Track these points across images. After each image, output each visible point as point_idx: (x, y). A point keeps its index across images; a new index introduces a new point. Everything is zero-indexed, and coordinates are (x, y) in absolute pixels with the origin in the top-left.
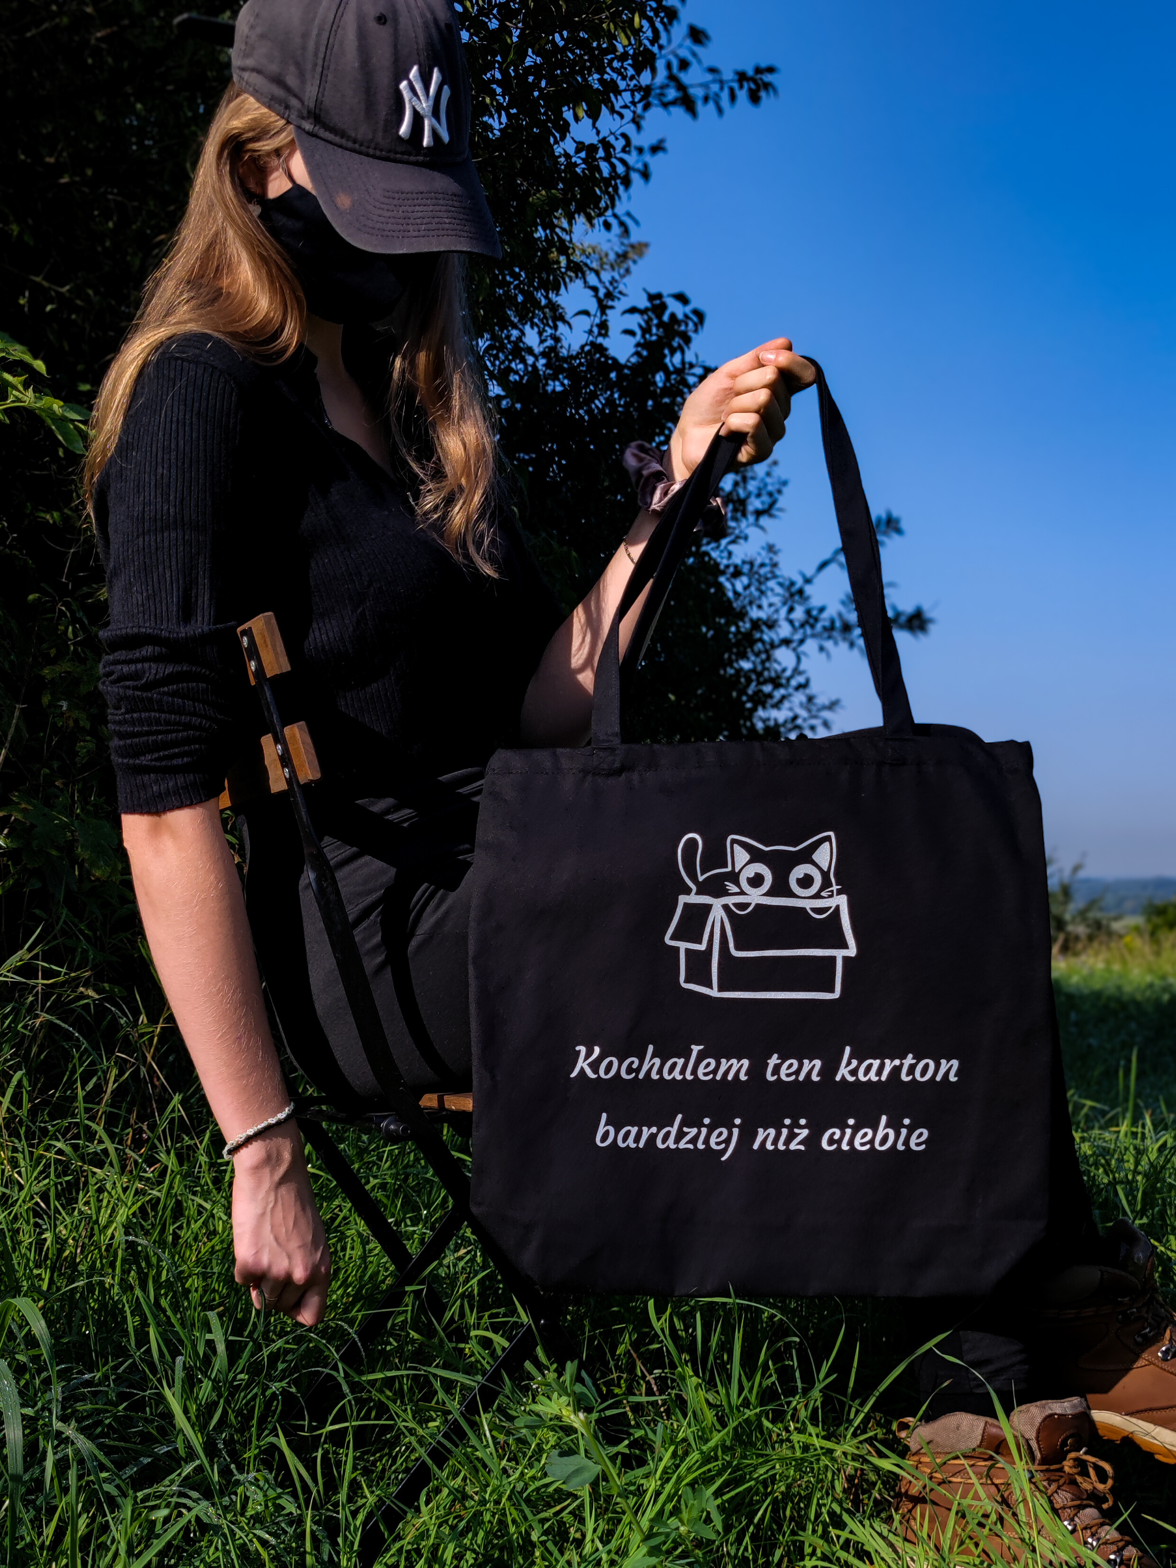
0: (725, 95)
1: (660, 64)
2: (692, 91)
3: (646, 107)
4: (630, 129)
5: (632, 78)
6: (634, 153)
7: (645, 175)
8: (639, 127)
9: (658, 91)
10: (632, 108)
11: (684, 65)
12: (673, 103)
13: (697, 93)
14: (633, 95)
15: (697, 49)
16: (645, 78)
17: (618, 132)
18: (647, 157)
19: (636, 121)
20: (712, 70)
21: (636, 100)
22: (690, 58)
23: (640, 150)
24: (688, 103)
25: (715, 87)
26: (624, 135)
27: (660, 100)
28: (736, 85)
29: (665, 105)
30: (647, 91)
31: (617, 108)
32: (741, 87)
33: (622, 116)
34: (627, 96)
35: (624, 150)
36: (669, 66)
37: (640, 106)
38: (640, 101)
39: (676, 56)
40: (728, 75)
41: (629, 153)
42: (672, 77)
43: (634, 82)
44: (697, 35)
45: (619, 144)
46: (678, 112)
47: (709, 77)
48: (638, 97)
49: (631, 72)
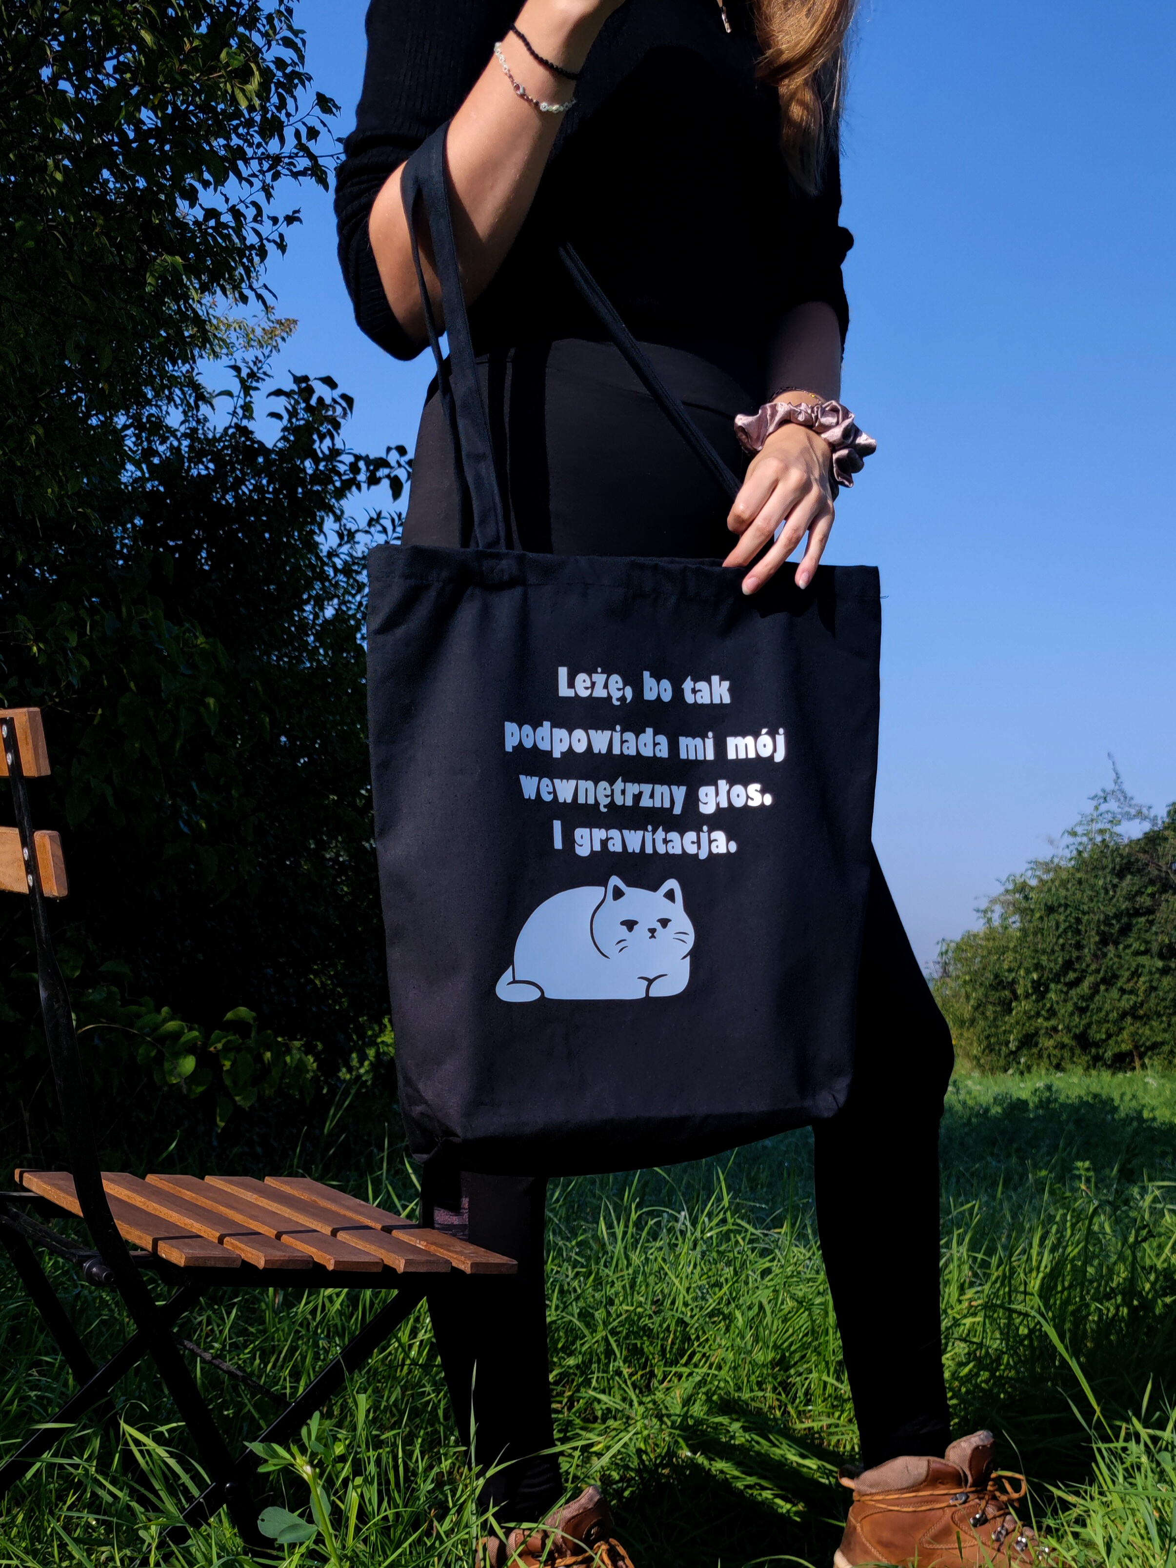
1: (289, 132)
2: (321, 161)
3: (276, 176)
4: (260, 198)
5: (259, 145)
6: (268, 223)
7: (282, 246)
8: (269, 196)
9: (287, 160)
10: (261, 177)
11: (313, 134)
12: (303, 173)
14: (260, 164)
15: (326, 117)
16: (274, 146)
17: (248, 201)
18: (283, 227)
19: (267, 190)
21: (265, 168)
22: (319, 127)
23: (275, 220)
24: (318, 174)
26: (255, 204)
27: (291, 171)
29: (295, 175)
30: (277, 160)
31: (245, 174)
33: (251, 184)
34: (254, 164)
35: (255, 220)
36: (297, 134)
37: (269, 175)
38: (269, 170)
39: (304, 124)
41: (261, 222)
42: (301, 147)
43: (262, 150)
44: (325, 104)
45: (250, 213)
46: (309, 182)
49: (257, 139)
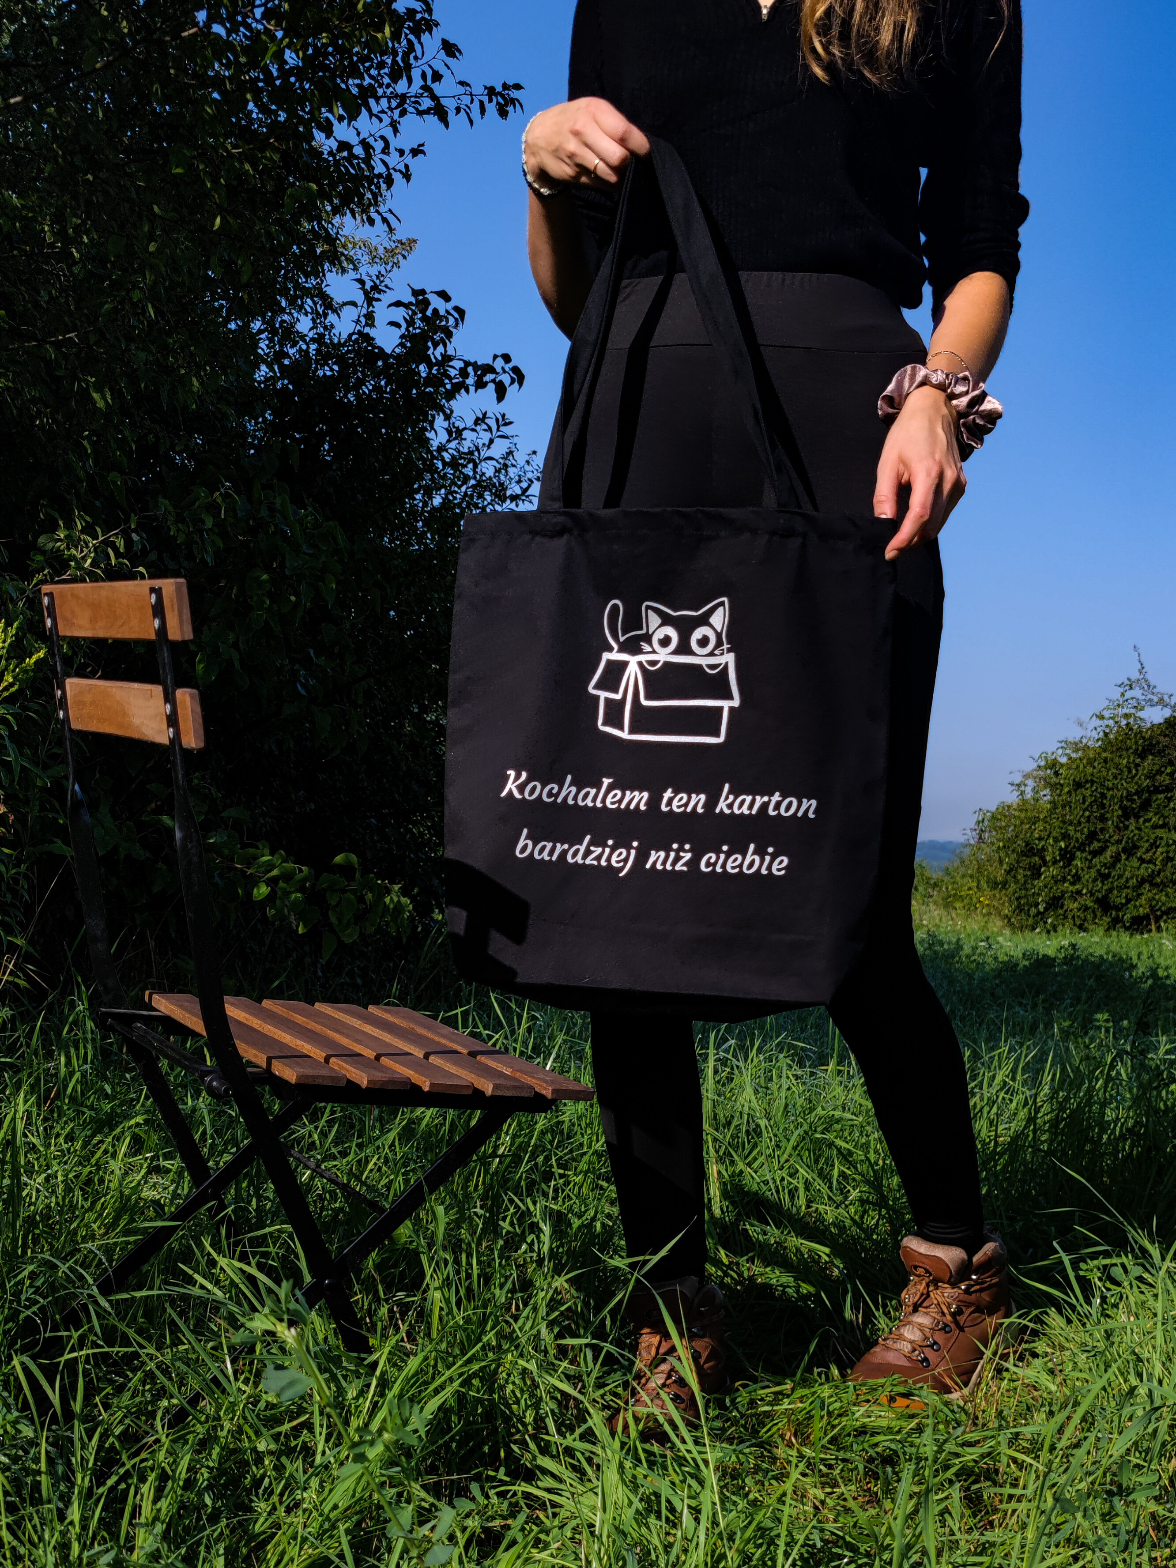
0: (476, 107)
1: (416, 74)
2: (443, 101)
3: (403, 113)
4: (388, 133)
5: (388, 86)
6: (395, 155)
7: (407, 176)
8: (396, 131)
9: (413, 99)
10: (389, 113)
11: (437, 77)
12: (427, 112)
13: (449, 104)
14: (389, 102)
15: (450, 61)
16: (401, 86)
17: (377, 135)
18: (408, 159)
19: (394, 125)
20: (462, 83)
21: (393, 106)
22: (442, 70)
23: (402, 152)
24: (441, 113)
25: (466, 100)
26: (383, 138)
27: (417, 109)
28: (485, 99)
29: (420, 113)
30: (403, 98)
31: (375, 111)
32: (490, 101)
33: (381, 120)
34: (384, 102)
35: (383, 152)
36: (424, 76)
37: (397, 112)
38: (396, 108)
39: (430, 66)
40: (478, 89)
41: (388, 154)
42: (425, 88)
43: (391, 89)
44: (450, 49)
45: (379, 146)
46: (432, 120)
47: (461, 89)
48: (394, 104)
49: (387, 80)
